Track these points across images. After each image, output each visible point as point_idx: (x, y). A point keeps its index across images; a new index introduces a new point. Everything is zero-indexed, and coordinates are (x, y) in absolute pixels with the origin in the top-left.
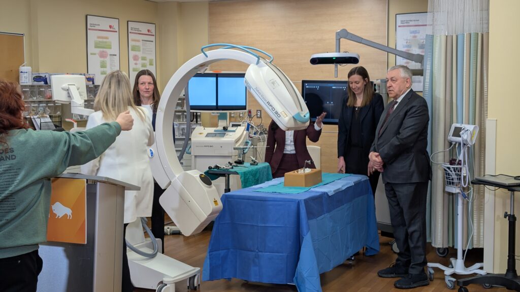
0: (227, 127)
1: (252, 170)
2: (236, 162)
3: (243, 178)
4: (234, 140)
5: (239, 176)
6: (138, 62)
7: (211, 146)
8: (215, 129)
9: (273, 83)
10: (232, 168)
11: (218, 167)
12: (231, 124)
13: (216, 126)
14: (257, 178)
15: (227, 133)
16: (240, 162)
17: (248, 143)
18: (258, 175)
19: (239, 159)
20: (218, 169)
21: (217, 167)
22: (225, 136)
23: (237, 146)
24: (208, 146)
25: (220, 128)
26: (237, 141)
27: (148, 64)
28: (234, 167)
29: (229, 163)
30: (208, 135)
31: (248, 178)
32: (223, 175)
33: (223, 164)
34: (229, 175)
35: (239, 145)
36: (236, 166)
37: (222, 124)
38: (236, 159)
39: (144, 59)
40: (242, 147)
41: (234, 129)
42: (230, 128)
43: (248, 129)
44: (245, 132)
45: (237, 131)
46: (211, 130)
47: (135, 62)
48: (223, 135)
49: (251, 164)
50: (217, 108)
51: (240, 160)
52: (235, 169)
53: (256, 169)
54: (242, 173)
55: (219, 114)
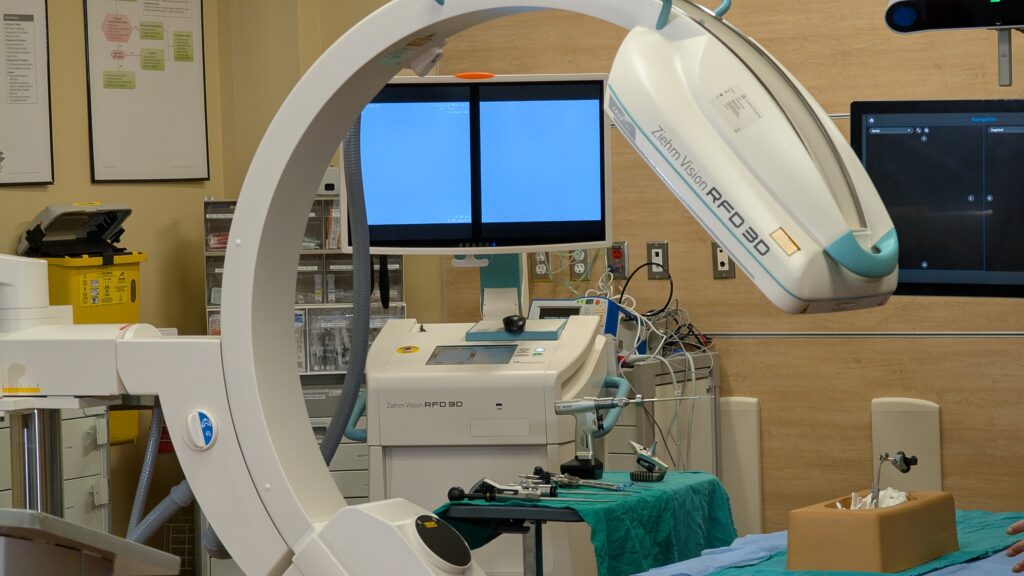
0: (524, 320)
1: (643, 503)
2: (565, 469)
3: (601, 537)
4: (554, 372)
5: (583, 529)
6: (125, 47)
7: (452, 404)
8: (466, 327)
9: (734, 107)
10: (553, 494)
11: (491, 489)
12: (537, 305)
13: (475, 315)
14: (662, 536)
15: (521, 344)
16: (585, 470)
17: (616, 386)
18: (668, 525)
19: (582, 454)
20: (492, 499)
21: (485, 490)
22: (514, 359)
23: (569, 398)
24: (442, 404)
25: (492, 322)
26: (567, 379)
27: (170, 54)
28: (559, 491)
29: (538, 471)
30: (440, 355)
31: (626, 537)
32: (516, 526)
33: (512, 478)
34: (539, 524)
35: (579, 396)
36: (568, 486)
37: (498, 306)
38: (568, 456)
39: (151, 32)
40: (589, 402)
41: (552, 324)
42: (534, 324)
43: (610, 328)
44: (601, 340)
45: (564, 336)
46: (454, 333)
47: (114, 46)
48: (505, 353)
49: (635, 477)
50: (477, 232)
51: (587, 461)
52: (566, 498)
53: (659, 498)
54: (596, 513)
55: (485, 263)
